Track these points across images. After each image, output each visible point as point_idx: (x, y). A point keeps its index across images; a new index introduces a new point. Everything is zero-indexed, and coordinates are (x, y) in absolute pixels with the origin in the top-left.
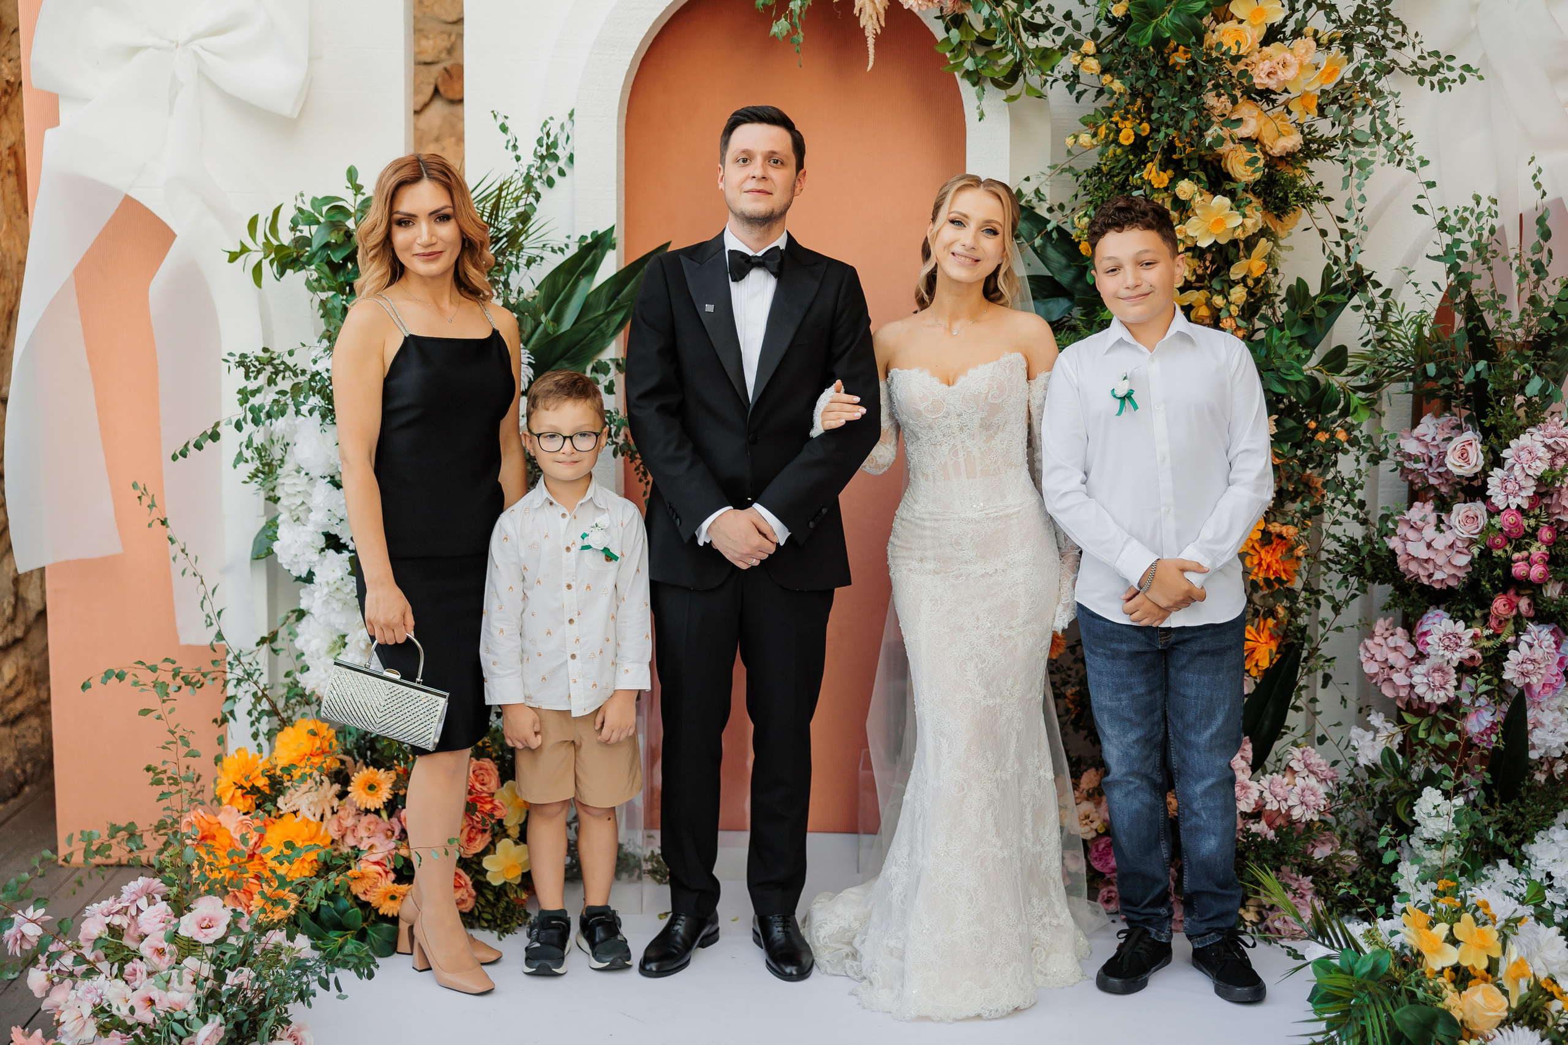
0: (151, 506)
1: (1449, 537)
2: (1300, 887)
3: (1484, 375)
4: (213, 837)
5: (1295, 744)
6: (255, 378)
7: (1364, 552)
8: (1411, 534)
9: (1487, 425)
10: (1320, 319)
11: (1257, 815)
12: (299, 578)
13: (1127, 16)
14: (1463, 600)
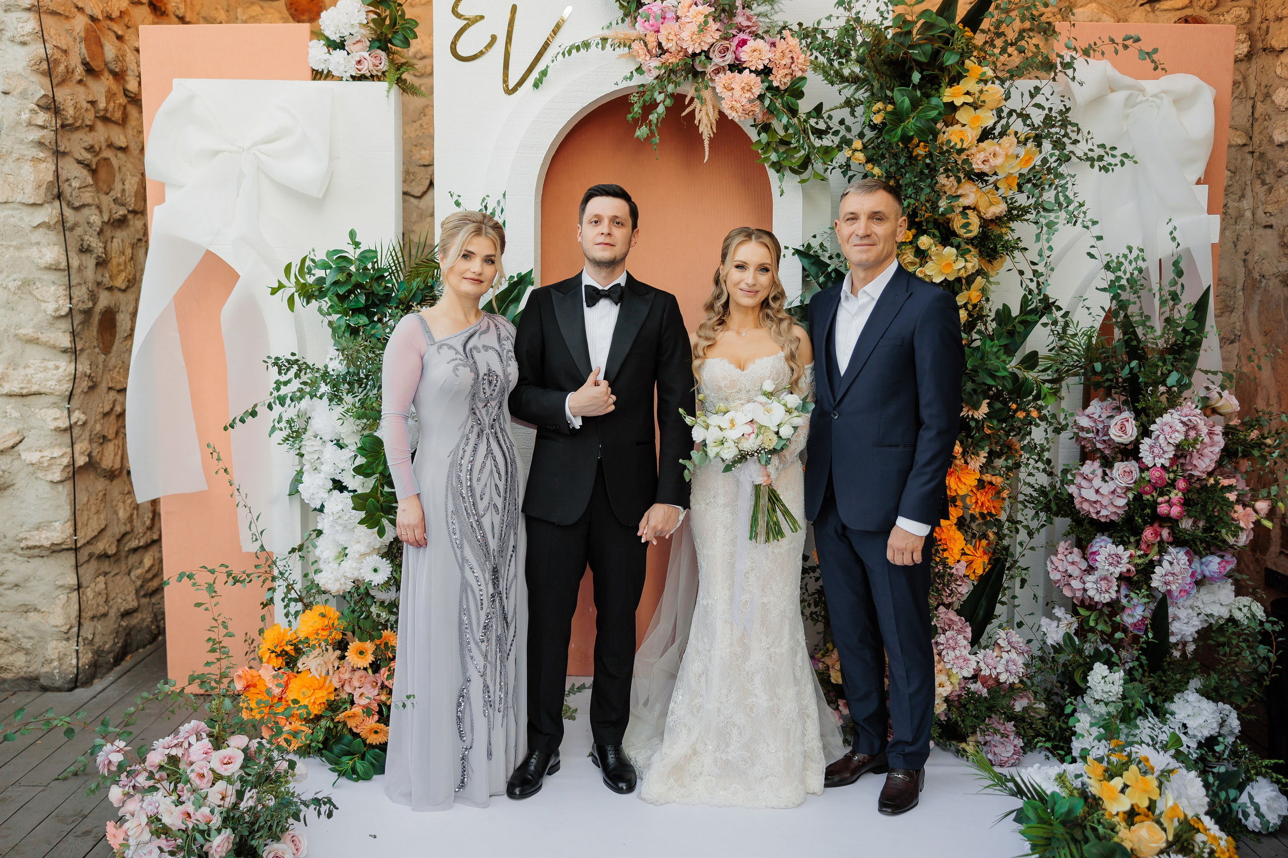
0: (219, 459)
1: (1111, 486)
2: (1005, 729)
3: (1136, 371)
4: (255, 686)
5: (1000, 626)
6: (285, 374)
7: (1051, 496)
8: (1084, 483)
9: (1140, 407)
10: (1019, 332)
11: (975, 677)
12: (315, 509)
13: (884, 124)
14: (1121, 530)
